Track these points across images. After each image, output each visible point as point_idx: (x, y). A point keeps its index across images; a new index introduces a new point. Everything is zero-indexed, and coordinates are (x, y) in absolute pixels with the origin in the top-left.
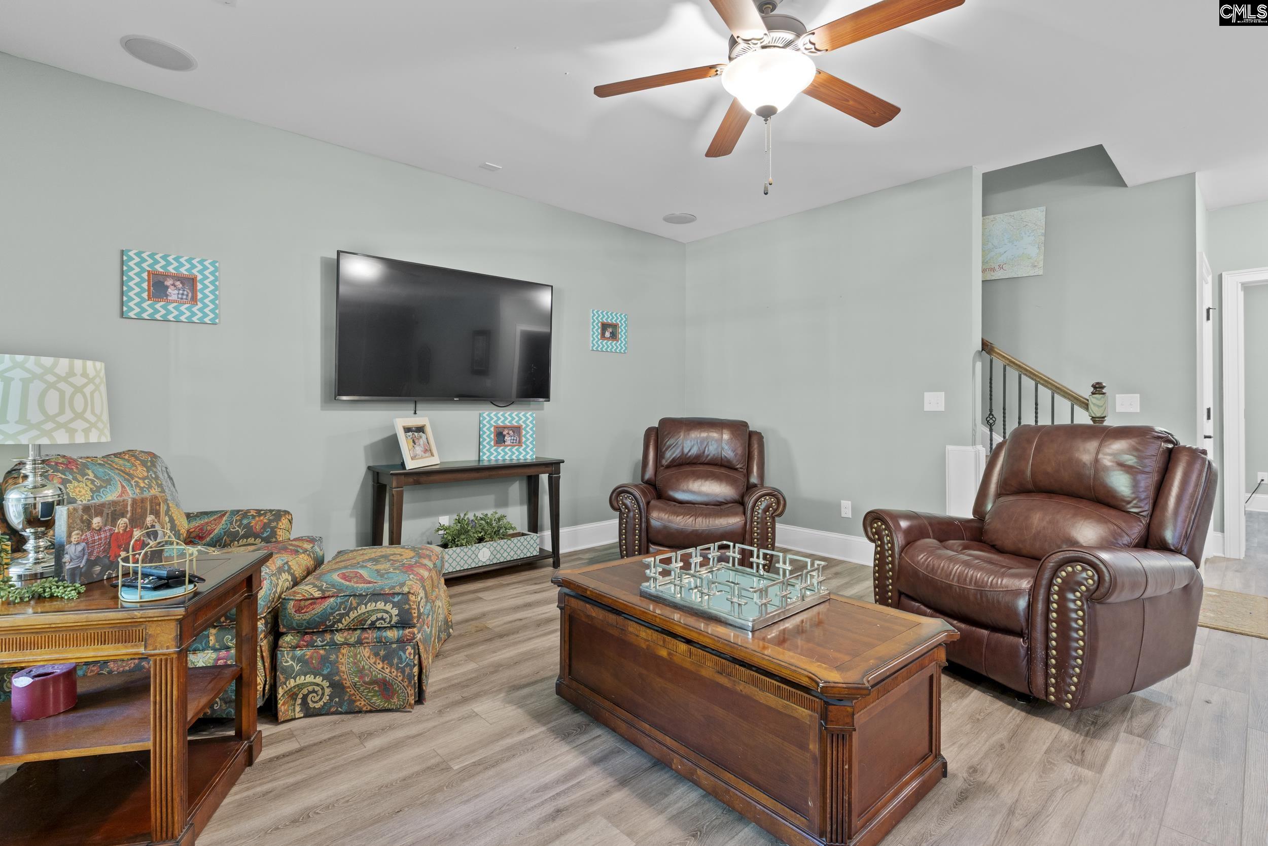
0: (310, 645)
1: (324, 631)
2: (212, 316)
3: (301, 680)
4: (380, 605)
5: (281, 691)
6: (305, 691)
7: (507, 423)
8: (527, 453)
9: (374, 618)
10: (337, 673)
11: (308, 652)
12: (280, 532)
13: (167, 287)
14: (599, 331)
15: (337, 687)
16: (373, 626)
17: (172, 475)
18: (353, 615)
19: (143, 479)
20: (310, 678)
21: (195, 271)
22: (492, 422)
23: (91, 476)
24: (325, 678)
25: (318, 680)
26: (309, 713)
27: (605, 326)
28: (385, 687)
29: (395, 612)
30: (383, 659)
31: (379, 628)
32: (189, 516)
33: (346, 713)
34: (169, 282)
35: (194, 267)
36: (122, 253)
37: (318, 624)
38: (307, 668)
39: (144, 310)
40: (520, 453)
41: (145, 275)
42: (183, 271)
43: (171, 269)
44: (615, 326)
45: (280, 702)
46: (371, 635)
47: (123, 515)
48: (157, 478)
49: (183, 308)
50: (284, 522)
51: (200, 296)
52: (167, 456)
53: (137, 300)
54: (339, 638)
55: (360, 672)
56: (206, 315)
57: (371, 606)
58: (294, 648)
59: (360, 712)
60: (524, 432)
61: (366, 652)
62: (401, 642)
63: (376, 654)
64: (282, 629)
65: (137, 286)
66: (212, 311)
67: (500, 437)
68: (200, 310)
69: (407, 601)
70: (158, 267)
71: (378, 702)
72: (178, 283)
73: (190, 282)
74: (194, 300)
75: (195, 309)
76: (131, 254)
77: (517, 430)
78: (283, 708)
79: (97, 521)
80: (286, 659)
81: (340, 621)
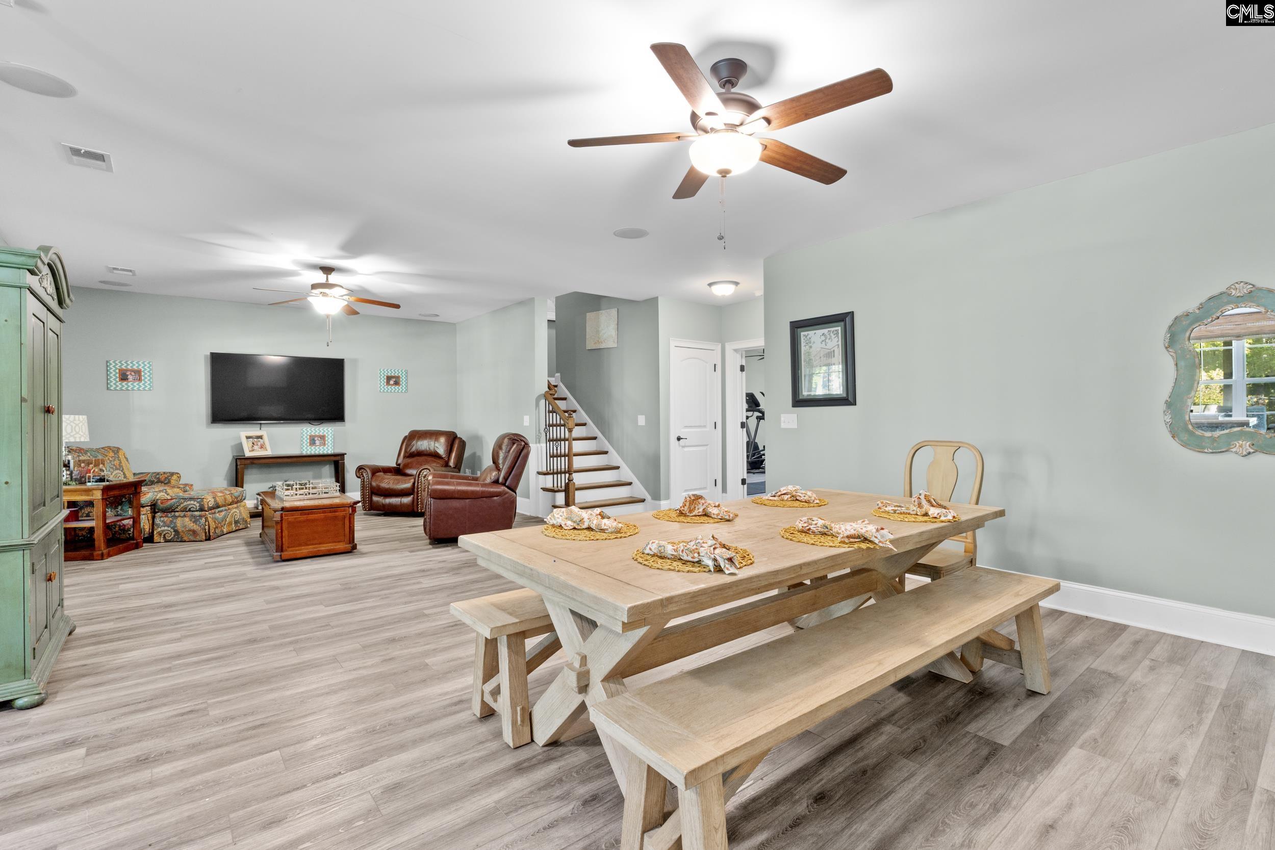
0: (166, 516)
1: (172, 512)
2: (149, 387)
3: (163, 528)
4: (192, 502)
5: (155, 532)
6: (164, 533)
7: (317, 434)
8: (329, 450)
9: (190, 507)
10: (176, 527)
11: (166, 519)
12: (172, 481)
13: (128, 375)
14: (385, 381)
15: (176, 532)
16: (190, 510)
17: (127, 457)
18: (182, 506)
19: (112, 457)
20: (166, 528)
21: (140, 367)
22: (308, 433)
23: (89, 455)
24: (172, 528)
25: (169, 529)
26: (167, 541)
27: (389, 378)
28: (194, 532)
29: (198, 505)
30: (194, 522)
31: (193, 511)
32: (134, 474)
33: (180, 542)
34: (128, 373)
35: (140, 365)
36: (107, 362)
37: (169, 509)
38: (165, 525)
39: (117, 386)
40: (325, 450)
41: (117, 371)
42: (135, 367)
43: (129, 367)
44: (398, 377)
45: (155, 536)
46: (189, 513)
47: (91, 464)
48: (119, 457)
49: (135, 384)
50: (175, 477)
51: (143, 378)
52: (125, 449)
53: (114, 382)
54: (177, 514)
55: (185, 526)
56: (146, 387)
57: (189, 503)
58: (161, 517)
59: (185, 541)
60: (326, 439)
61: (187, 519)
62: (201, 516)
63: (191, 520)
64: (157, 511)
65: (114, 376)
66: (149, 384)
67: (312, 441)
68: (144, 384)
69: (203, 501)
70: (123, 367)
71: (192, 538)
72: (133, 373)
73: (138, 373)
74: (140, 380)
75: (141, 384)
76: (111, 362)
77: (323, 438)
78: (156, 538)
79: (83, 465)
80: (157, 521)
81: (177, 508)
